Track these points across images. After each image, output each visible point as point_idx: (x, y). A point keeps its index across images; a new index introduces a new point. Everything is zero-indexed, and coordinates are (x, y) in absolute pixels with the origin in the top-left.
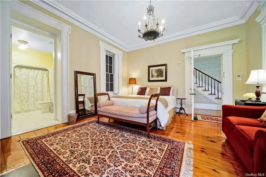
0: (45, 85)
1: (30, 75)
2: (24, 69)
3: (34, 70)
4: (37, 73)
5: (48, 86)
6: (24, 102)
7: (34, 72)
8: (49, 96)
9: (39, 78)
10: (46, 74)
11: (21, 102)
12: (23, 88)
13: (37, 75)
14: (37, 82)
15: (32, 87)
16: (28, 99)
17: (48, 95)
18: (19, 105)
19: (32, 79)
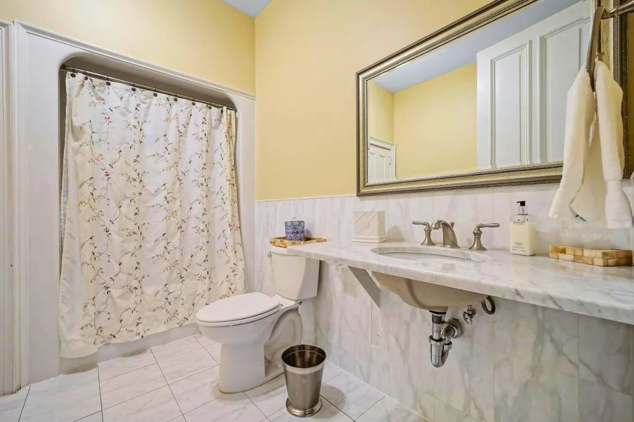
0: (217, 189)
1: (148, 130)
2: (119, 88)
3: (172, 98)
4: (183, 119)
5: (236, 194)
6: (115, 292)
7: (169, 112)
8: (239, 248)
9: (193, 146)
10: (224, 127)
11: (102, 295)
12: (112, 203)
13: (183, 130)
14: (182, 168)
15: (159, 199)
16: (139, 273)
17: (234, 247)
18: (86, 315)
19: (161, 152)
